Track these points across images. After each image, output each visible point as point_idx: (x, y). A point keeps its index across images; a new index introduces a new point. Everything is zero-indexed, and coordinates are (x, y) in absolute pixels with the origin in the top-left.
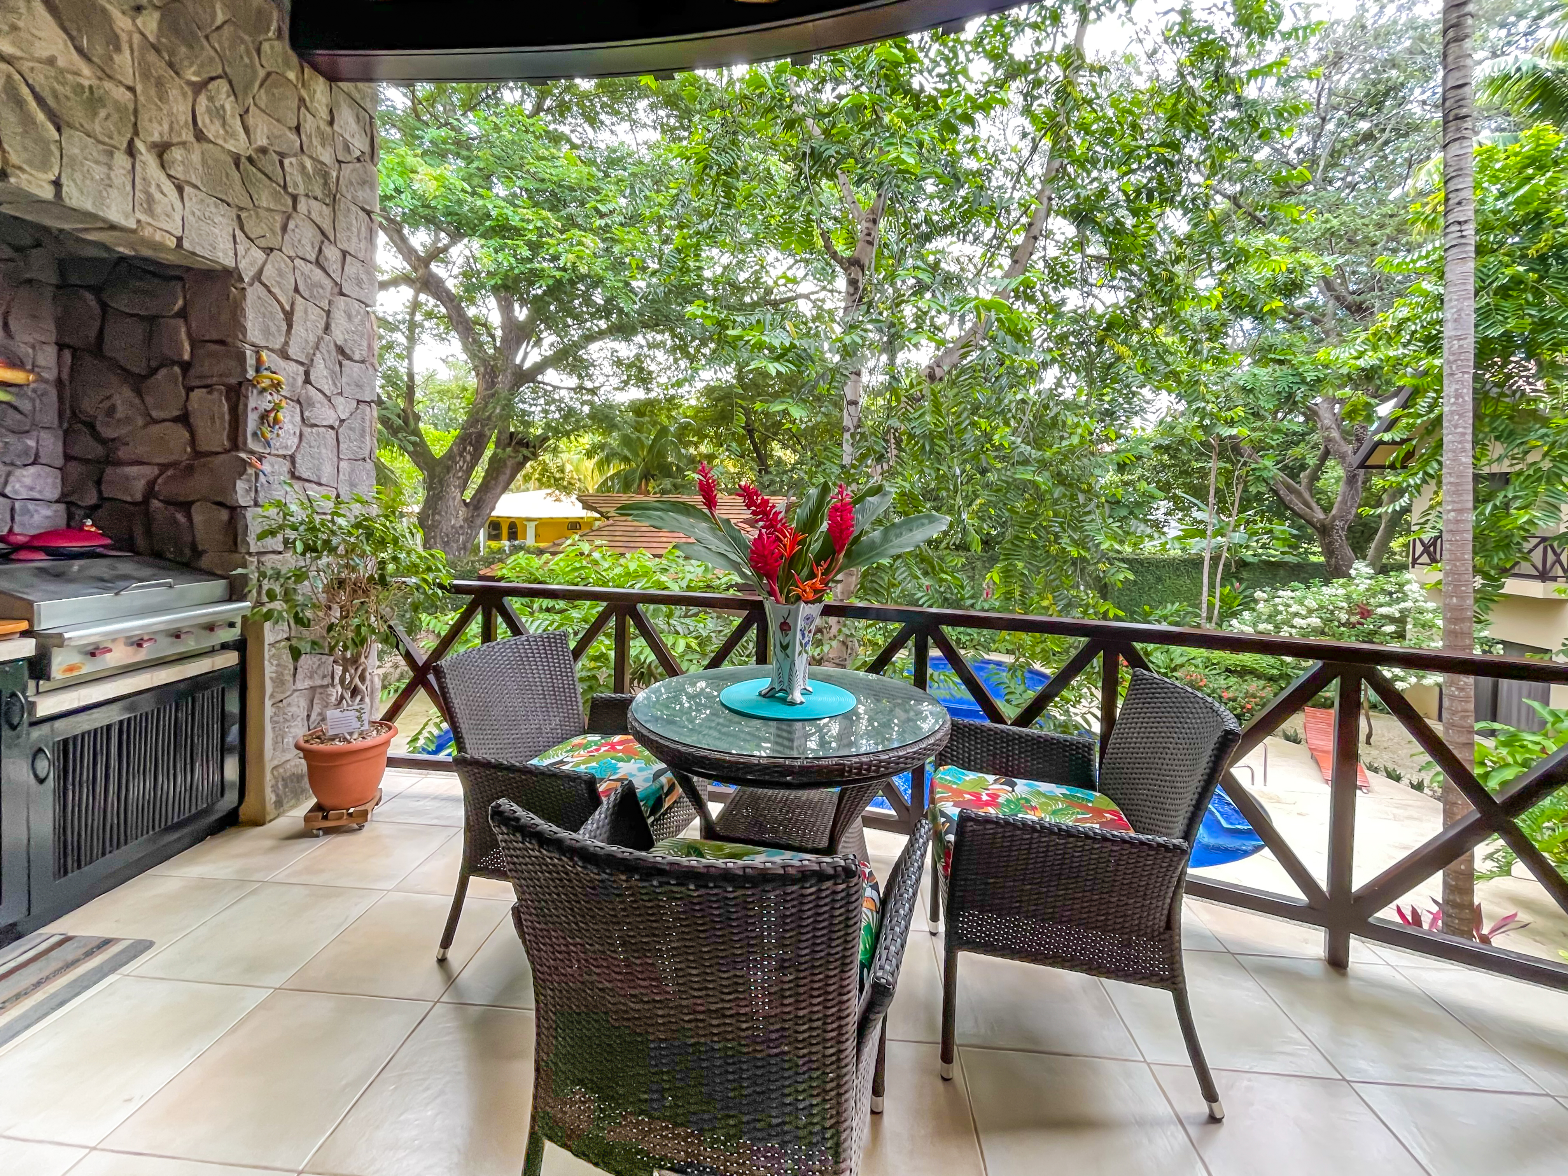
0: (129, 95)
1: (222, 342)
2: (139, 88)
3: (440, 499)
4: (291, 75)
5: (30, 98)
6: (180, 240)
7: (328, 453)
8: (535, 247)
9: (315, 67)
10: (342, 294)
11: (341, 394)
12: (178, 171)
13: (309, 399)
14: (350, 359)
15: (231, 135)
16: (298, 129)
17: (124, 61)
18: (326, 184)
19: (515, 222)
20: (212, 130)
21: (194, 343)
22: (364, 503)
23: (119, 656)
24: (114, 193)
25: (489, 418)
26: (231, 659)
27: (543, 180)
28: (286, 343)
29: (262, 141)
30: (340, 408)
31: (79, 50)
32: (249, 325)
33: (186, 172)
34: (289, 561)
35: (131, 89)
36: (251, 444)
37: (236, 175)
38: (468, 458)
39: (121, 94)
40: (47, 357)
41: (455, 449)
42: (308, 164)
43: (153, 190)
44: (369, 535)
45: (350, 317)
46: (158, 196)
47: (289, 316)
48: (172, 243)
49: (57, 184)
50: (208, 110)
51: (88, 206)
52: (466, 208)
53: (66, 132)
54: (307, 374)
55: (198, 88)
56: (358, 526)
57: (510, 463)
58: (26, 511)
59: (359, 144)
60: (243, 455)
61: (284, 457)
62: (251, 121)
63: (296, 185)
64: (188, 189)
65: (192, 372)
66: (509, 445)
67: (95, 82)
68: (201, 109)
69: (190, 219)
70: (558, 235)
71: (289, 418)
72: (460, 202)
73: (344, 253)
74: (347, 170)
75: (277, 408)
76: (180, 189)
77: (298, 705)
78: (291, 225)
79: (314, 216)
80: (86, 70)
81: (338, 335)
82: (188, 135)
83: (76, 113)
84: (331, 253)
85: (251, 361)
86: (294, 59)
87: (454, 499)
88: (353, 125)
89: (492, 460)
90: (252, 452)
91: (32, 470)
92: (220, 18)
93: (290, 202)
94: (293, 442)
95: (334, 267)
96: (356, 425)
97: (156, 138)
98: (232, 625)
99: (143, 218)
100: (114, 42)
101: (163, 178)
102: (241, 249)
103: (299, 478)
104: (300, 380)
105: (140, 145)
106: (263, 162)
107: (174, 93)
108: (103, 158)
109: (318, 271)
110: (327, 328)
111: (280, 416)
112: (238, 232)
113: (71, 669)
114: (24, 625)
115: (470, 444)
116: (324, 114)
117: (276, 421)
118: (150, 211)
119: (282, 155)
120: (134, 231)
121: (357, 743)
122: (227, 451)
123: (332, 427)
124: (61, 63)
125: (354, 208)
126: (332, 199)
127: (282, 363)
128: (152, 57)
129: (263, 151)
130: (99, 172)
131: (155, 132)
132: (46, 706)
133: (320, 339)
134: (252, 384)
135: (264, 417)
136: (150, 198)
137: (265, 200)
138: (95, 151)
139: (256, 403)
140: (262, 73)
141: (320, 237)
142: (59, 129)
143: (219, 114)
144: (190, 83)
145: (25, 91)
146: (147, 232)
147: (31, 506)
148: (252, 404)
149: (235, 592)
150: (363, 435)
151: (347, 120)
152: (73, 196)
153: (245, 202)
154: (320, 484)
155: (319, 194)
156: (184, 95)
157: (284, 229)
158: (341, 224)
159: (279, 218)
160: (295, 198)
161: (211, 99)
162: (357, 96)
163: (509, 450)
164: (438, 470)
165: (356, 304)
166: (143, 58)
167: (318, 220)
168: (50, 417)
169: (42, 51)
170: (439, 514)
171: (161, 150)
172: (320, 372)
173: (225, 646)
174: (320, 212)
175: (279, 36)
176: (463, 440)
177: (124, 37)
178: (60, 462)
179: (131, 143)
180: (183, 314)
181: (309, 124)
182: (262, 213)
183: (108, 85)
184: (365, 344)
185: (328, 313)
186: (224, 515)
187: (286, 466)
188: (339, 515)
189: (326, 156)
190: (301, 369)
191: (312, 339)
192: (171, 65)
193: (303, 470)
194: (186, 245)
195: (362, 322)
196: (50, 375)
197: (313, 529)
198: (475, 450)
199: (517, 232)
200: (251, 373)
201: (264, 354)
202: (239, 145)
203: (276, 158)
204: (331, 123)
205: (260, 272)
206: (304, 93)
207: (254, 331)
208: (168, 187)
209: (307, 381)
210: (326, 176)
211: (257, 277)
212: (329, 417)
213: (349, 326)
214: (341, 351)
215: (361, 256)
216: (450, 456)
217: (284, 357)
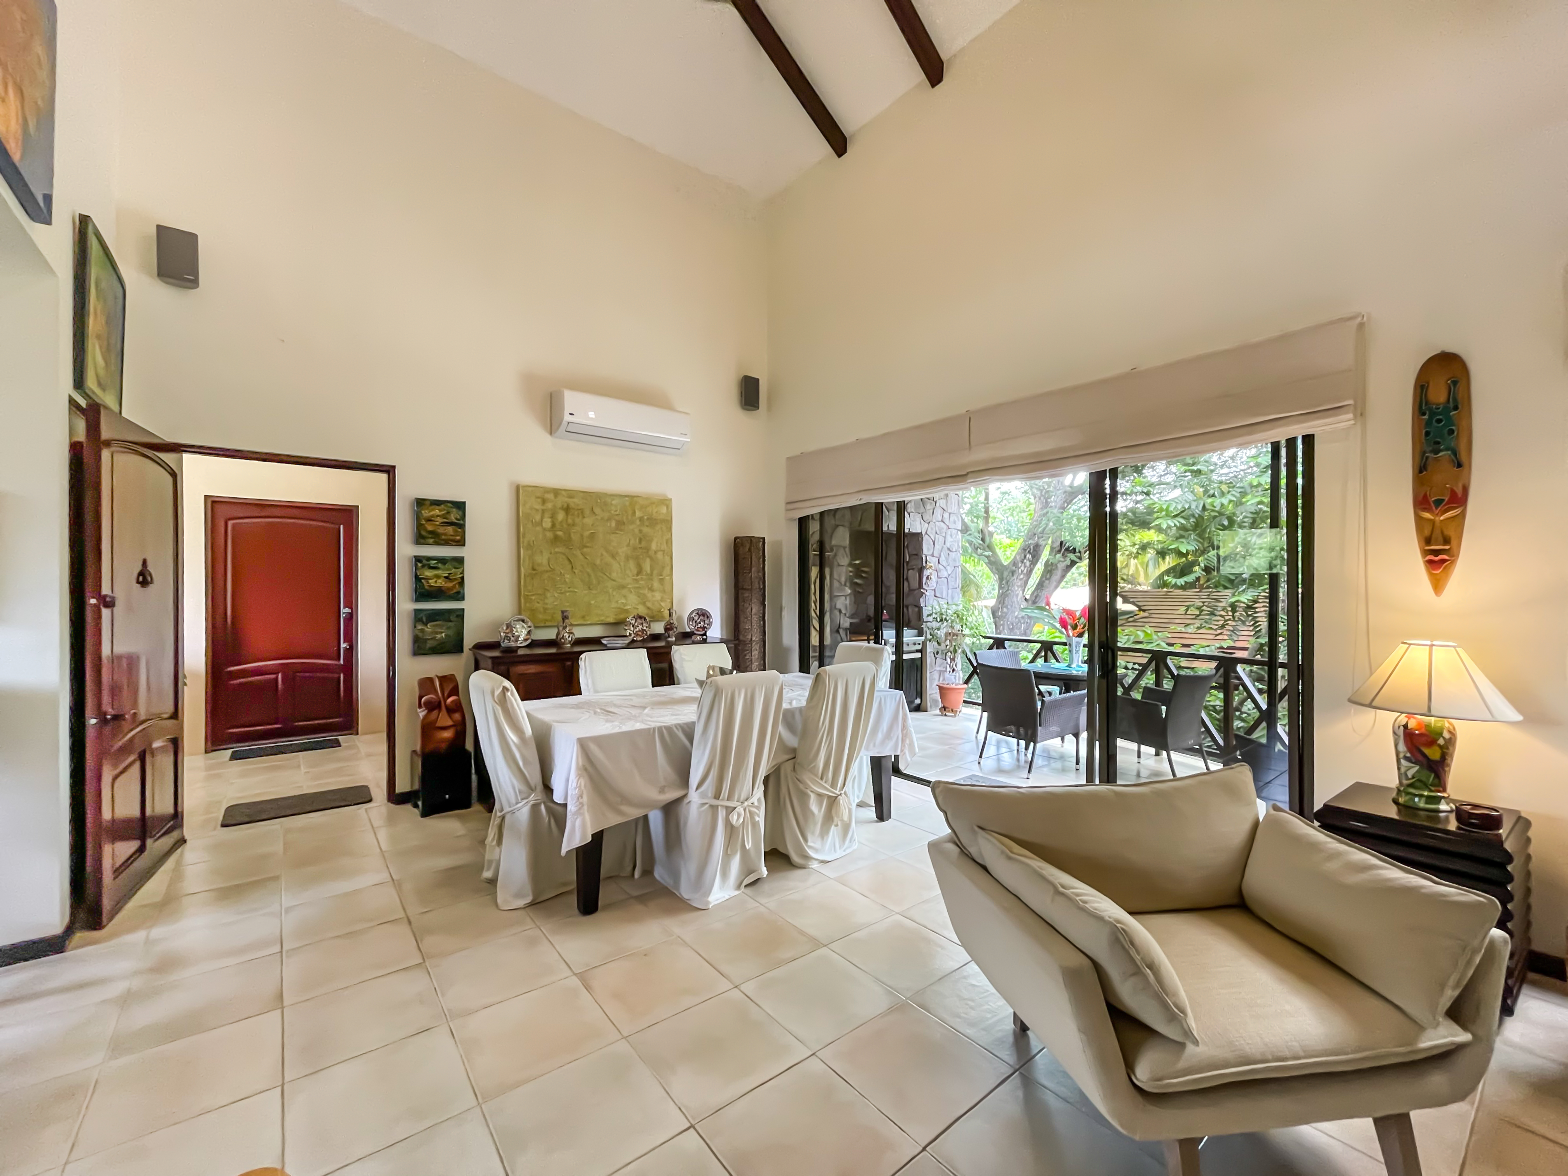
1: (916, 555)
3: (1007, 596)
6: (909, 529)
7: (945, 588)
10: (949, 528)
11: (949, 565)
12: (909, 510)
13: (940, 570)
14: (952, 551)
21: (910, 556)
22: (957, 605)
25: (1042, 532)
26: (918, 655)
28: (933, 552)
30: (949, 571)
33: (911, 509)
34: (935, 625)
36: (924, 587)
37: (922, 503)
38: (1028, 564)
41: (1018, 557)
44: (958, 616)
47: (934, 542)
49: (888, 526)
54: (939, 560)
56: (955, 613)
57: (1061, 566)
60: (922, 590)
61: (932, 590)
64: (911, 514)
65: (909, 565)
66: (1060, 551)
69: (911, 522)
71: (934, 577)
73: (950, 513)
75: (931, 574)
77: (936, 676)
78: (935, 511)
81: (948, 544)
84: (946, 515)
85: (924, 560)
87: (1017, 595)
89: (1047, 564)
90: (924, 589)
93: (934, 504)
94: (935, 584)
95: (947, 521)
96: (954, 576)
98: (919, 644)
102: (922, 525)
103: (937, 597)
104: (937, 563)
109: (942, 523)
110: (945, 543)
111: (932, 576)
112: (922, 521)
115: (1029, 552)
117: (931, 578)
121: (954, 686)
122: (918, 589)
123: (946, 578)
126: (946, 496)
127: (932, 558)
133: (943, 547)
134: (924, 567)
135: (927, 578)
139: (926, 573)
141: (943, 511)
142: (888, 512)
148: (924, 574)
149: (920, 634)
150: (956, 579)
153: (924, 510)
154: (942, 598)
155: (942, 497)
157: (933, 514)
158: (949, 504)
159: (932, 511)
160: (936, 502)
163: (1059, 556)
164: (1005, 574)
165: (954, 531)
170: (1007, 607)
172: (942, 559)
173: (917, 651)
174: (943, 503)
176: (1025, 549)
180: (907, 547)
182: (928, 511)
185: (945, 537)
186: (917, 609)
187: (934, 593)
188: (949, 609)
190: (937, 559)
191: (940, 548)
193: (937, 595)
197: (942, 614)
198: (1033, 557)
200: (924, 565)
201: (928, 557)
205: (927, 530)
207: (925, 550)
209: (939, 563)
211: (926, 533)
212: (946, 575)
213: (952, 540)
214: (949, 549)
215: (955, 512)
216: (1014, 563)
217: (933, 556)
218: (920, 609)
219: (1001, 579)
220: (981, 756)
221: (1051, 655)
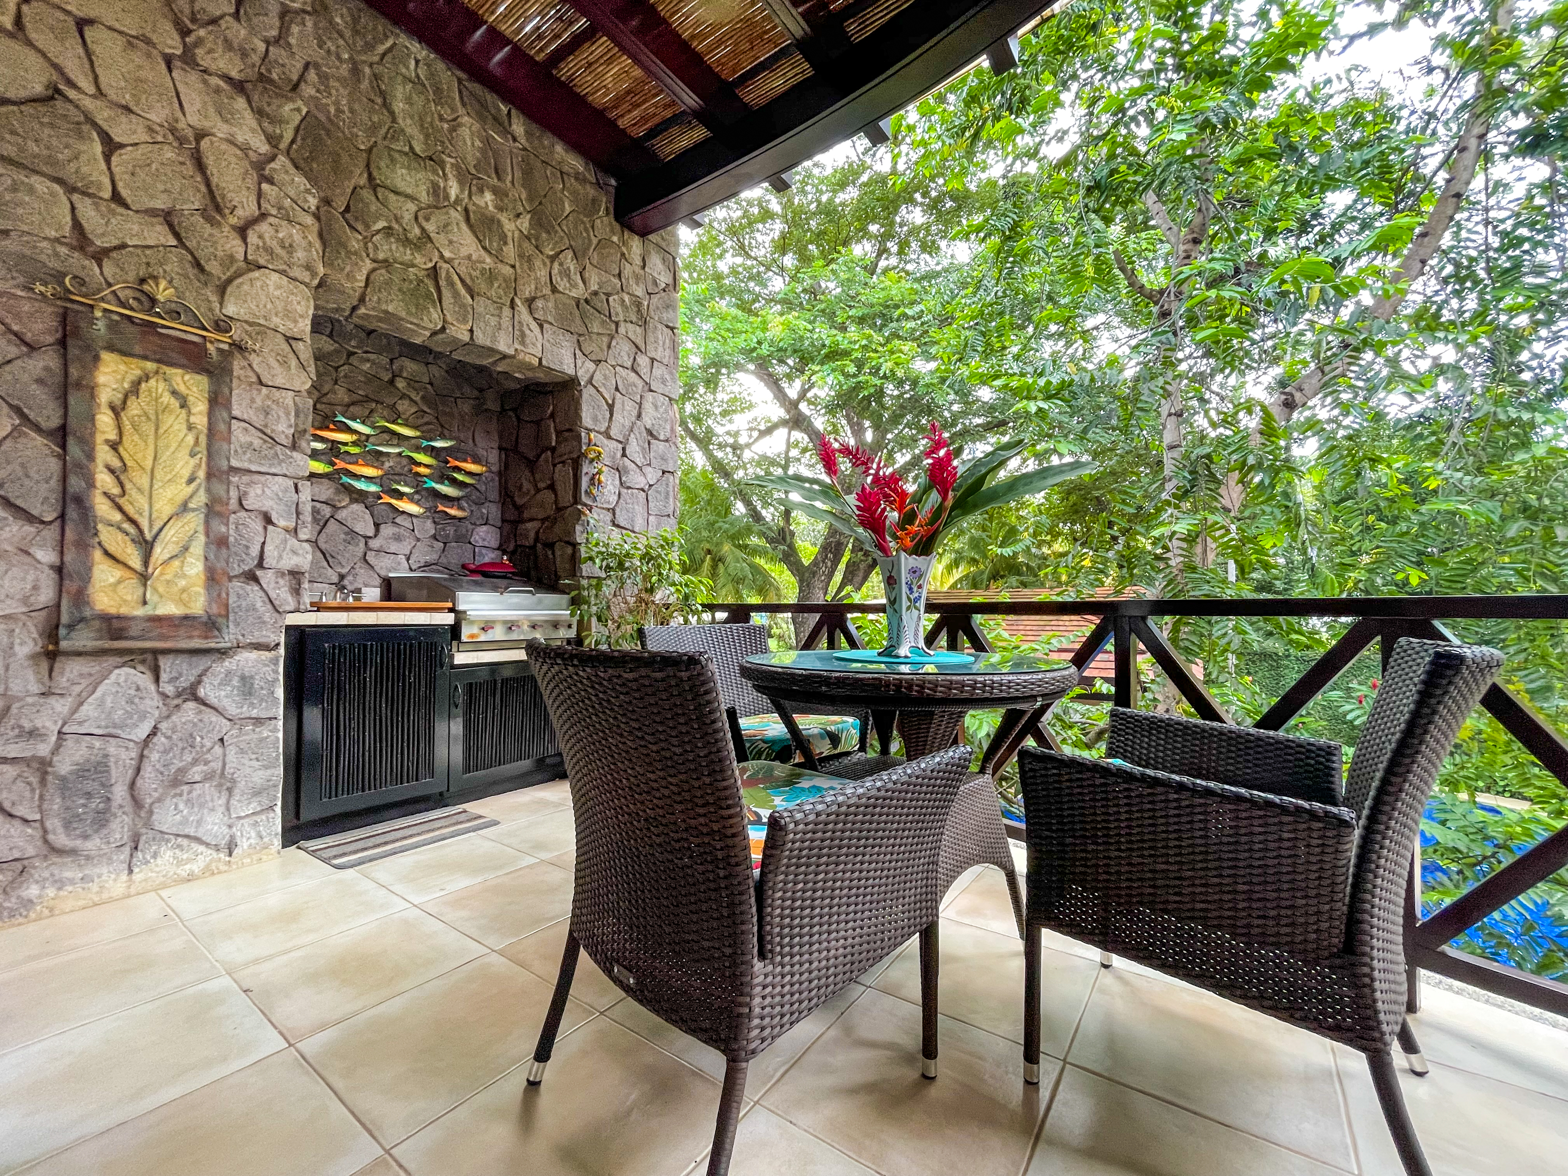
0: (511, 270)
1: (570, 430)
2: (518, 265)
3: (808, 599)
4: (615, 239)
5: (458, 282)
6: (540, 359)
7: (640, 509)
8: (860, 365)
9: (632, 230)
10: (651, 391)
11: (650, 465)
12: (539, 315)
13: (625, 468)
14: (657, 439)
15: (574, 286)
16: (619, 275)
17: (510, 251)
18: (639, 311)
19: (844, 345)
20: (562, 284)
21: (559, 433)
23: (498, 634)
24: (502, 332)
27: (872, 306)
28: (609, 427)
29: (594, 287)
30: (649, 476)
31: (484, 248)
32: (584, 415)
33: (545, 313)
35: (513, 267)
36: (584, 498)
37: (577, 312)
38: (829, 564)
39: (507, 270)
40: (494, 456)
41: (819, 557)
42: (626, 298)
43: (525, 328)
45: (656, 407)
46: (528, 332)
47: (611, 407)
48: (535, 362)
49: (471, 331)
50: (560, 273)
51: (488, 343)
52: (807, 343)
53: (476, 298)
54: (624, 449)
55: (553, 259)
58: (481, 554)
59: (664, 279)
60: (580, 507)
61: (608, 509)
62: (587, 275)
63: (617, 314)
64: (546, 326)
65: (557, 453)
67: (492, 266)
68: (555, 271)
69: (547, 345)
70: (880, 349)
71: (610, 480)
72: (801, 338)
73: (653, 360)
74: (655, 299)
75: (599, 473)
76: (541, 326)
78: (614, 343)
79: (630, 335)
80: (488, 260)
81: (648, 420)
82: (547, 291)
83: (482, 286)
84: (643, 361)
85: (584, 440)
86: (617, 227)
87: (818, 599)
88: (660, 266)
90: (585, 505)
91: (485, 528)
92: (568, 208)
93: (613, 327)
94: (614, 498)
95: (645, 371)
96: (662, 489)
97: (527, 295)
98: (572, 626)
99: (519, 347)
100: (504, 239)
101: (531, 320)
102: (579, 363)
103: (618, 526)
104: (619, 454)
105: (518, 301)
106: (595, 301)
107: (538, 263)
108: (497, 312)
109: (633, 375)
110: (639, 416)
111: (602, 478)
112: (577, 351)
113: (472, 636)
114: (450, 605)
115: (831, 552)
116: (638, 261)
117: (600, 482)
118: (523, 343)
119: (608, 295)
120: (513, 357)
122: (572, 505)
123: (643, 490)
124: (474, 257)
125: (659, 326)
126: (644, 322)
127: (605, 441)
128: (526, 244)
129: (595, 293)
130: (493, 321)
131: (527, 291)
132: (460, 659)
133: (633, 424)
134: (585, 455)
135: (592, 479)
136: (523, 335)
137: (596, 327)
138: (492, 308)
139: (587, 469)
140: (595, 241)
141: (634, 349)
142: (473, 298)
143: (566, 273)
144: (548, 257)
145: (456, 278)
146: (521, 356)
147: (484, 551)
148: (585, 470)
149: (573, 603)
150: (667, 497)
151: (656, 263)
152: (481, 339)
153: (582, 330)
154: (633, 531)
155: (634, 320)
156: (544, 264)
157: (609, 347)
158: (651, 338)
159: (605, 339)
160: (617, 324)
161: (561, 264)
162: (664, 245)
164: (806, 575)
165: (662, 398)
166: (520, 246)
167: (633, 337)
168: (494, 495)
169: (464, 252)
171: (530, 302)
172: (633, 449)
174: (634, 332)
175: (608, 214)
176: (825, 548)
177: (510, 234)
178: (499, 524)
179: (512, 301)
180: (552, 416)
181: (627, 270)
182: (594, 337)
183: (500, 265)
184: (668, 427)
185: (640, 404)
186: (569, 550)
187: (609, 516)
189: (639, 291)
190: (620, 446)
191: (628, 424)
192: (537, 247)
193: (621, 520)
194: (544, 363)
195: (666, 411)
196: (495, 468)
198: (835, 556)
199: (846, 353)
200: (585, 449)
201: (592, 435)
202: (579, 292)
203: (604, 297)
204: (644, 267)
205: (592, 377)
206: (624, 249)
207: (587, 419)
208: (534, 326)
209: (624, 455)
210: (639, 305)
211: (590, 382)
212: (641, 482)
213: (656, 414)
214: (650, 432)
215: (665, 361)
216: (815, 563)
217: (609, 437)
218: (574, 545)
219: (801, 582)
220: (543, 1054)
221: (843, 639)
